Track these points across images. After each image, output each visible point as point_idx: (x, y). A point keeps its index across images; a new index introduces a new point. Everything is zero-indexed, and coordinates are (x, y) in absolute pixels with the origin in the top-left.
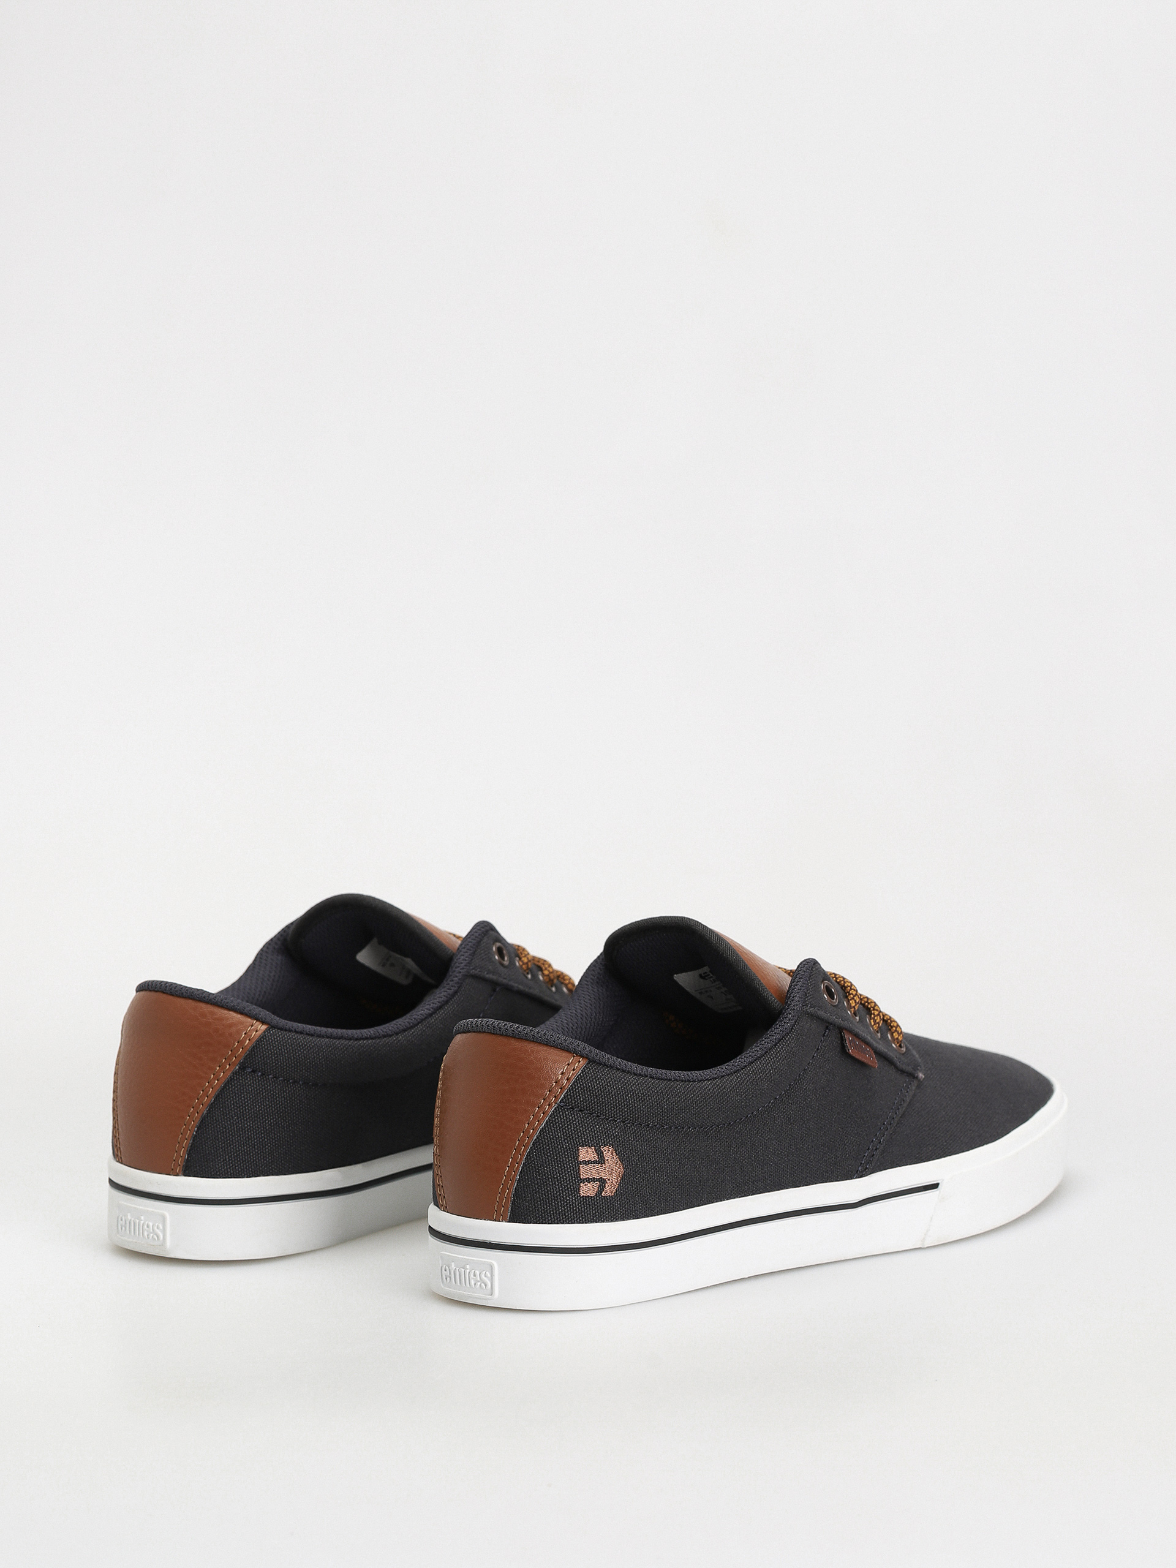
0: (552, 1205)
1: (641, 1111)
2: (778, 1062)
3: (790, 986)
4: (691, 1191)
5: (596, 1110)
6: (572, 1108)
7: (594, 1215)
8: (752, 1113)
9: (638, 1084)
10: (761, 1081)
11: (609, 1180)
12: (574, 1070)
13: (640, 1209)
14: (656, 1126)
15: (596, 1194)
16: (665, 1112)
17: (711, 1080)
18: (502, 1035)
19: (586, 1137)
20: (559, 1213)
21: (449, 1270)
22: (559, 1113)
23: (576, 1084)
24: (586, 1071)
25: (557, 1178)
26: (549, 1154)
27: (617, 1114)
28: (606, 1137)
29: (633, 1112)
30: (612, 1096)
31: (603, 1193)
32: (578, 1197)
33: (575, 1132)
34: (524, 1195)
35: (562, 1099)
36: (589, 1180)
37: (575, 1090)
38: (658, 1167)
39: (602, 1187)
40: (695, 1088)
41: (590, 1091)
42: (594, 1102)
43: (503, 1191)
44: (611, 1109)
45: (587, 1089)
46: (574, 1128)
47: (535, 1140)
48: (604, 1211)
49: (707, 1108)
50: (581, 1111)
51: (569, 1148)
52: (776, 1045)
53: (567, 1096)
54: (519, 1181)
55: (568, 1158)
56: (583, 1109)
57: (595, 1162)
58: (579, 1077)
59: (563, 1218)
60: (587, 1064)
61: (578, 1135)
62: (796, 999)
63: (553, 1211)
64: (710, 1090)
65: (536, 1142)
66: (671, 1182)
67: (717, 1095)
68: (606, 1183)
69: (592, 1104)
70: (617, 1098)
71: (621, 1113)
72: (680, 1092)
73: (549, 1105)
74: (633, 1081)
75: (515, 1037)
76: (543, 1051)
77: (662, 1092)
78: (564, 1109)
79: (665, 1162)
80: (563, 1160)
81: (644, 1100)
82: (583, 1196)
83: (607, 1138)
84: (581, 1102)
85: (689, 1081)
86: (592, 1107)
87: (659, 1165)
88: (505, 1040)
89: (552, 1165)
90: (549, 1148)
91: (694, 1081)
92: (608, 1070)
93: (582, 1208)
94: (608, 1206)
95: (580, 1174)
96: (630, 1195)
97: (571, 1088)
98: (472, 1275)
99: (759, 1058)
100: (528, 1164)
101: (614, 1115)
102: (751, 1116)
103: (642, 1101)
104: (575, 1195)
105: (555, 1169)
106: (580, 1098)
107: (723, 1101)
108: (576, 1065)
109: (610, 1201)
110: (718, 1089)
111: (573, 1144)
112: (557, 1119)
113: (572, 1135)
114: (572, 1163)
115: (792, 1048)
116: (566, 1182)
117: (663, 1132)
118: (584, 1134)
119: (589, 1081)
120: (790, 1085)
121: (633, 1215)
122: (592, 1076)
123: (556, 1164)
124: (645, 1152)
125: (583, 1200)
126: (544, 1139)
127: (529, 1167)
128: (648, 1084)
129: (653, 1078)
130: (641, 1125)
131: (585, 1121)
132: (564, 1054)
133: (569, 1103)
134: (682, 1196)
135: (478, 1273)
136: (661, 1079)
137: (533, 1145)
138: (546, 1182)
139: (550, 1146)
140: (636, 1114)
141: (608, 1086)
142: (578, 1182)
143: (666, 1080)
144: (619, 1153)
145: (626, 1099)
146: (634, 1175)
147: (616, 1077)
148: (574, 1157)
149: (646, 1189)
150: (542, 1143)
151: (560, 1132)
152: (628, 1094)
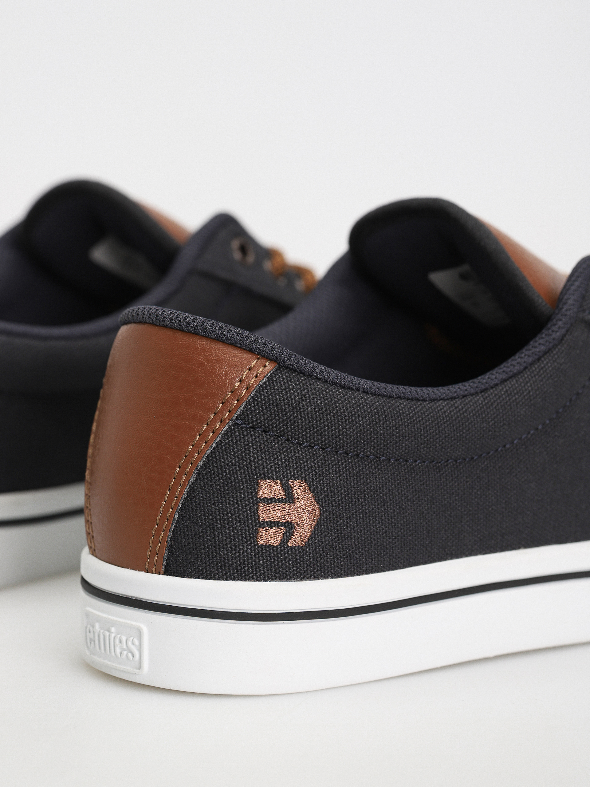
0: (220, 555)
1: (347, 435)
2: (541, 381)
3: (565, 286)
4: (416, 545)
5: (285, 431)
6: (253, 428)
7: (277, 571)
8: (504, 446)
9: (345, 400)
10: (517, 404)
11: (298, 525)
12: (256, 377)
13: (342, 565)
14: (368, 456)
15: (281, 543)
16: (381, 439)
17: (448, 399)
18: (166, 327)
19: (269, 466)
20: (229, 566)
21: (94, 632)
22: (235, 433)
23: (259, 395)
24: (274, 379)
25: (228, 519)
26: (218, 487)
27: (314, 438)
28: (297, 468)
29: (336, 437)
30: (308, 414)
31: (290, 542)
32: (254, 545)
33: (255, 459)
34: (183, 540)
35: (240, 415)
36: (271, 524)
37: (258, 404)
38: (369, 511)
39: (288, 535)
40: (424, 409)
41: (277, 405)
42: (283, 421)
43: (158, 532)
44: (305, 430)
45: (273, 403)
46: (254, 454)
47: (201, 467)
48: (291, 566)
49: (440, 437)
50: (265, 431)
51: (246, 481)
52: (539, 359)
53: (247, 411)
54: (178, 522)
55: (244, 493)
56: (267, 429)
57: (281, 501)
58: (262, 389)
59: (234, 573)
60: (277, 370)
61: (259, 464)
62: (570, 302)
63: (220, 562)
64: (445, 412)
65: (202, 471)
66: (386, 532)
67: (455, 420)
68: (295, 528)
69: (279, 424)
70: (314, 417)
71: (319, 437)
72: (403, 413)
73: (221, 422)
74: (337, 395)
75: (182, 330)
76: (218, 349)
77: (378, 412)
78: (242, 428)
79: (378, 505)
80: (237, 496)
81: (352, 421)
82: (262, 545)
83: (299, 469)
84: (264, 419)
85: (418, 400)
86: (280, 428)
87: (370, 509)
88: (168, 334)
89: (222, 503)
90: (219, 480)
91: (424, 400)
92: (305, 380)
93: (259, 560)
94: (297, 560)
95: (258, 516)
96: (328, 547)
97: (253, 401)
98: (117, 642)
99: (515, 375)
100: (191, 499)
101: (310, 439)
102: (502, 450)
103: (350, 423)
104: (251, 543)
105: (226, 507)
106: (264, 414)
107: (463, 429)
108: (260, 370)
109: (300, 552)
110: (457, 413)
111: (251, 475)
112: (232, 441)
113: (250, 463)
114: (249, 500)
115: (561, 365)
116: (240, 525)
117: (378, 465)
118: (266, 463)
119: (277, 392)
120: (557, 412)
121: (332, 573)
122: (281, 387)
123: (228, 501)
124: (351, 490)
125: (262, 550)
126: (213, 466)
127: (191, 503)
128: (359, 400)
129: (367, 393)
130: (348, 454)
131: (270, 446)
132: (246, 355)
133: (248, 420)
134: (401, 550)
135: (124, 639)
136: (379, 395)
137: (199, 473)
138: (213, 524)
139: (221, 476)
140: (340, 439)
141: (303, 400)
142: (256, 526)
143: (384, 396)
144: (314, 490)
145: (327, 419)
146: (334, 520)
147: (315, 389)
148: (252, 493)
149: (351, 539)
150: (210, 472)
151: (235, 459)
152: (330, 413)
